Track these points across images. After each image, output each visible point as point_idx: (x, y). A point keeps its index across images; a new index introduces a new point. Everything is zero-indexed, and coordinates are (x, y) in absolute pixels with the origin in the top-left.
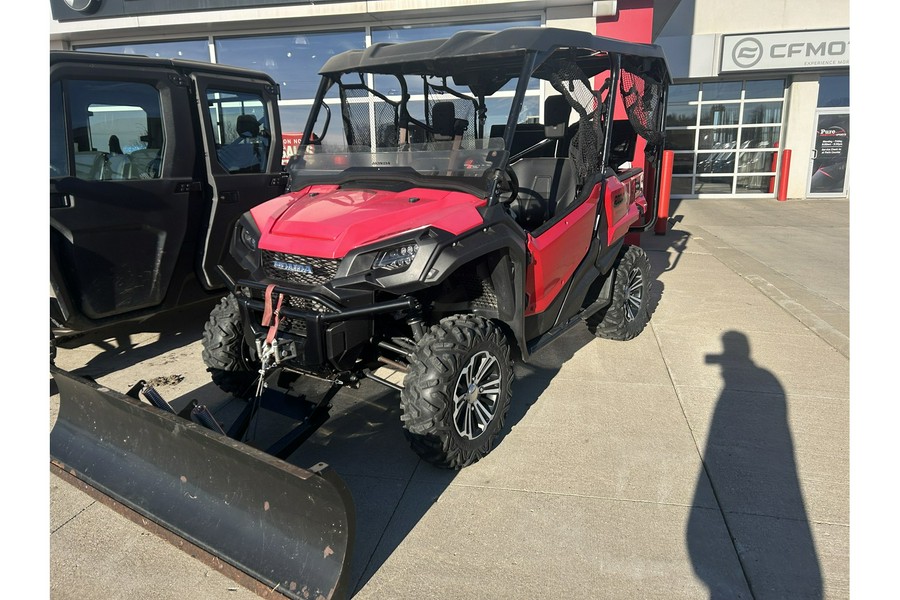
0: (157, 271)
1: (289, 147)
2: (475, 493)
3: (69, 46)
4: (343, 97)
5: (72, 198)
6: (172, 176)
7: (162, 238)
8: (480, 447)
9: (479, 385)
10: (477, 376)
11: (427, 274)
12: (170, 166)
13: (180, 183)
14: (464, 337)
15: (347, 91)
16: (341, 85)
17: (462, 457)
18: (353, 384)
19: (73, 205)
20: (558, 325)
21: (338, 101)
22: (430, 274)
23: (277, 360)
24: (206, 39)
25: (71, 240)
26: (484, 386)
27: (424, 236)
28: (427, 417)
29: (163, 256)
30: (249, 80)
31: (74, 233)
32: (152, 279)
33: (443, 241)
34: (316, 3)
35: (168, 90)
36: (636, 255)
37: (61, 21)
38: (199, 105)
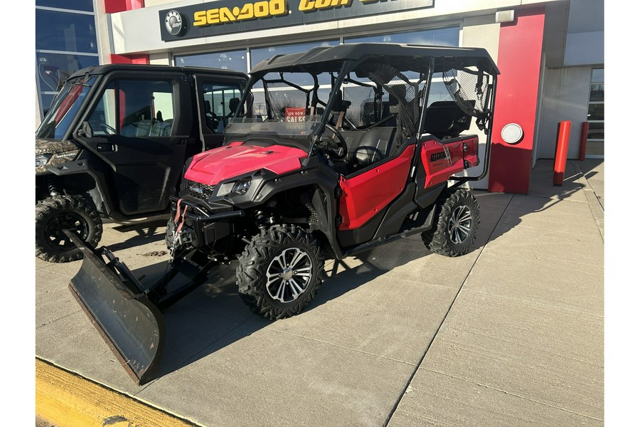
0: (163, 190)
1: (292, 118)
2: (274, 334)
3: (172, 55)
4: (265, 88)
5: (116, 146)
6: (176, 135)
7: (168, 171)
8: (291, 309)
9: (293, 269)
10: (291, 263)
11: (256, 197)
12: (176, 129)
13: (181, 139)
14: (277, 237)
15: (268, 84)
16: (264, 81)
17: (274, 312)
18: (226, 262)
19: (117, 150)
20: (376, 239)
21: (263, 90)
22: (258, 197)
23: (180, 243)
24: (245, 49)
25: (115, 170)
26: (298, 270)
27: (258, 173)
28: (246, 284)
29: (168, 181)
30: (231, 77)
31: (116, 166)
32: (160, 195)
33: (269, 177)
34: (307, 24)
35: (178, 85)
36: (460, 196)
37: (166, 41)
38: (197, 93)
